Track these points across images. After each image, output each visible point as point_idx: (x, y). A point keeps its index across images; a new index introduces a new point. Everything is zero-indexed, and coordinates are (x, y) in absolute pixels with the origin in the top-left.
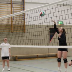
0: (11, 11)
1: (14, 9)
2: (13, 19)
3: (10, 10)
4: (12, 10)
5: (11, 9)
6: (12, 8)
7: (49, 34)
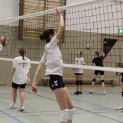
0: (45, 7)
1: (49, 3)
2: (47, 20)
3: (43, 5)
4: (47, 6)
5: (45, 4)
6: (47, 3)
7: (103, 47)
